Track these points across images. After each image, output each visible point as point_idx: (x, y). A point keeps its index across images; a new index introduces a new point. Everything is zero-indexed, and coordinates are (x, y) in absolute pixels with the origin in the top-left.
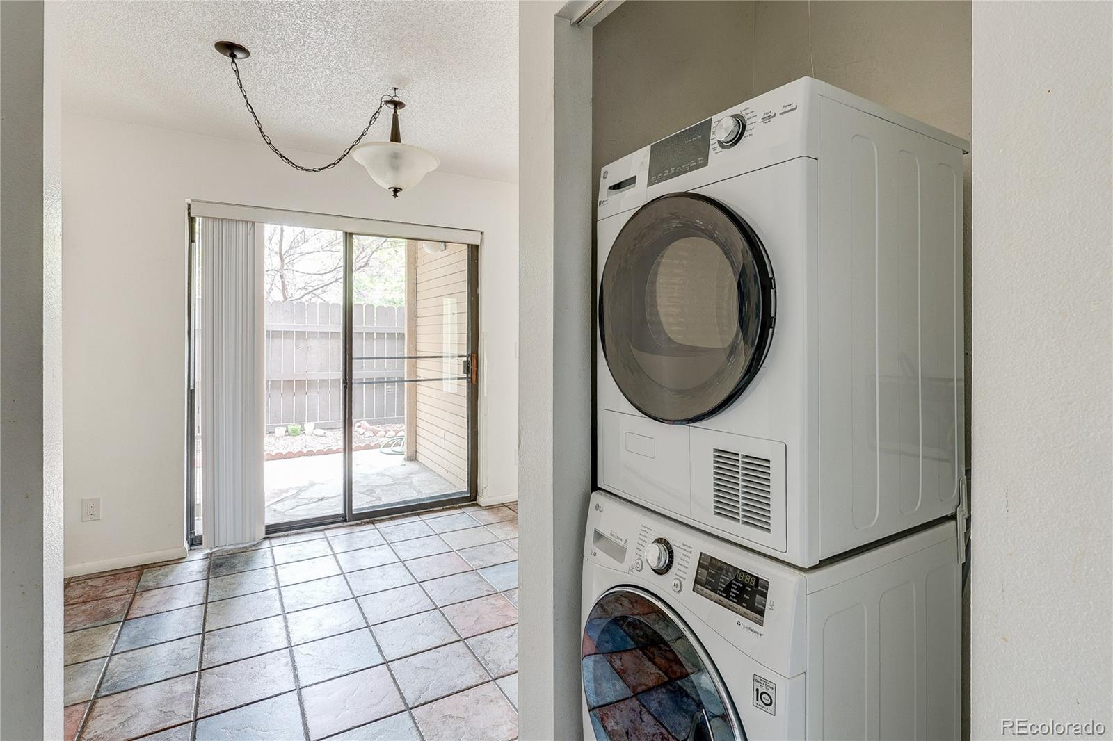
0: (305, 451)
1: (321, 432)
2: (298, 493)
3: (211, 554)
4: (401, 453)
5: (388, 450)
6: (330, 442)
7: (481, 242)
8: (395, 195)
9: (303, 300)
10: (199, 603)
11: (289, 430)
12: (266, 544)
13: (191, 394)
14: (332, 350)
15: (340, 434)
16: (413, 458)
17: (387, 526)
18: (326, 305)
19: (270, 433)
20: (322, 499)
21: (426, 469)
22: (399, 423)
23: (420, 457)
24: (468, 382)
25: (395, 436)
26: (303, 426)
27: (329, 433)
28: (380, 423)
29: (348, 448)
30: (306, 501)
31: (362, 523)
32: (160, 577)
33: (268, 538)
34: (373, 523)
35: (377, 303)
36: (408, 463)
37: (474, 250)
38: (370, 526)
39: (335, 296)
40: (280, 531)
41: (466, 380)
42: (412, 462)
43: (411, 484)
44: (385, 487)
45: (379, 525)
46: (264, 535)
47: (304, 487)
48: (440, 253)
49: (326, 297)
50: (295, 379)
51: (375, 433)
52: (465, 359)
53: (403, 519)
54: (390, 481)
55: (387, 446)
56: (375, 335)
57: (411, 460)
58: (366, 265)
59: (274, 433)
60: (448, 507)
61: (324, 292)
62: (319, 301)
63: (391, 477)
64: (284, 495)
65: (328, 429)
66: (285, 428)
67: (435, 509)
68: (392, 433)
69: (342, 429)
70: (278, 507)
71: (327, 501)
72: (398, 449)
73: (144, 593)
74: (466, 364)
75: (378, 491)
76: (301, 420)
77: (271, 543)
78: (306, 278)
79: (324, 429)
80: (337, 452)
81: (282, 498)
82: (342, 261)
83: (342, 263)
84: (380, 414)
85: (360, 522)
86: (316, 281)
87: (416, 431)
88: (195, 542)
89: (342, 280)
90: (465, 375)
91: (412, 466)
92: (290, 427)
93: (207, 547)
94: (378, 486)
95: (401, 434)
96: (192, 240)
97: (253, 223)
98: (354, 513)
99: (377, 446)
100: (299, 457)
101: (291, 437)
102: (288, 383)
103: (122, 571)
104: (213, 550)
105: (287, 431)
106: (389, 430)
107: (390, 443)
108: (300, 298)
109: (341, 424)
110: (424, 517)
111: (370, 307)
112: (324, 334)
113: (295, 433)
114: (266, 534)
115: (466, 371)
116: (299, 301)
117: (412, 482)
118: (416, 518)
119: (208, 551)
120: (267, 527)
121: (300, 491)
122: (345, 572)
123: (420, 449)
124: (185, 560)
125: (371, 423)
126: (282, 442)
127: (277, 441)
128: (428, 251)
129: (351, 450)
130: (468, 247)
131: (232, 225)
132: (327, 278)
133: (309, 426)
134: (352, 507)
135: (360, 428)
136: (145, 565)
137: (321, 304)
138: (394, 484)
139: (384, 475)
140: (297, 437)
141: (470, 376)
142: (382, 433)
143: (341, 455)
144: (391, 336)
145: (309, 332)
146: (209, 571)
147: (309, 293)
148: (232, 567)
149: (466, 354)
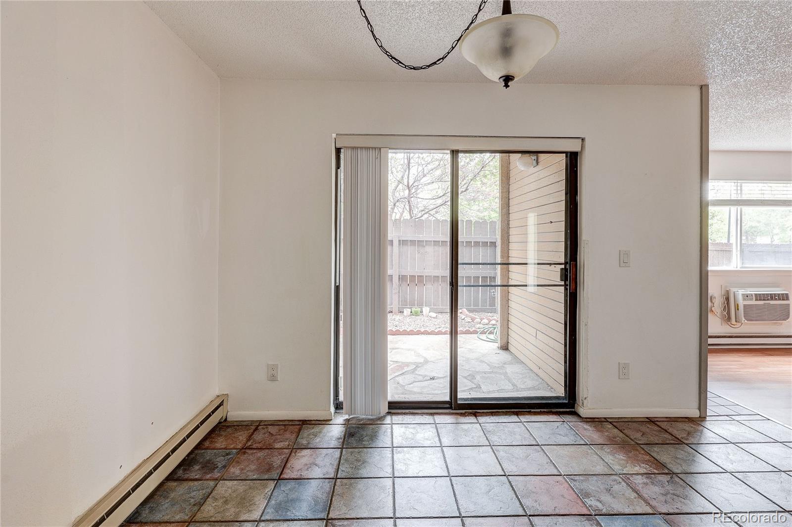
0: (422, 330)
1: (433, 315)
2: (415, 369)
3: (349, 419)
4: (494, 341)
5: (484, 337)
6: (440, 324)
7: (581, 149)
8: (507, 86)
9: (423, 218)
10: (331, 477)
11: (413, 311)
12: (388, 419)
13: (337, 288)
14: (442, 254)
15: (448, 317)
16: (505, 348)
17: (488, 421)
18: (437, 221)
19: (400, 312)
20: (433, 379)
21: (517, 360)
22: (491, 313)
23: (510, 347)
24: (566, 289)
25: (489, 324)
26: (422, 310)
27: (440, 316)
28: (477, 311)
29: (454, 332)
30: (420, 378)
31: (466, 413)
32: (312, 436)
33: (390, 413)
34: (475, 415)
35: (473, 219)
36: (501, 352)
37: (573, 159)
38: (472, 419)
39: (445, 215)
40: (399, 409)
41: (563, 287)
42: (504, 351)
43: (505, 374)
44: (484, 375)
45: (482, 419)
46: (387, 410)
47: (421, 363)
48: (532, 170)
49: (439, 216)
50: (416, 275)
51: (473, 319)
52: (563, 266)
53: (503, 417)
54: (487, 369)
55: (483, 333)
56: (473, 243)
57: (503, 349)
58: (467, 189)
59: (403, 312)
60: (545, 410)
61: (437, 212)
62: (434, 218)
63: (488, 365)
64: (406, 369)
65: (439, 313)
66: (410, 310)
67: (532, 410)
68: (486, 321)
69: (449, 314)
70: (400, 379)
71: (437, 381)
72: (492, 337)
73: (298, 451)
74: (564, 271)
75: (478, 377)
76: (421, 305)
77: (392, 419)
78: (425, 202)
79: (436, 313)
80: (445, 333)
81: (404, 371)
82: (449, 187)
83: (449, 190)
84: (476, 304)
85: (463, 411)
86: (431, 204)
87: (508, 325)
88: (339, 406)
89: (449, 203)
90: (563, 283)
91: (504, 355)
92: (413, 310)
93: (346, 414)
94: (478, 372)
95: (493, 322)
96: (338, 166)
97: (380, 149)
98: (459, 402)
99: (475, 332)
100: (418, 334)
101: (414, 317)
102: (413, 277)
103: (290, 423)
104: (351, 417)
105: (411, 312)
106: (484, 319)
107: (485, 331)
108: (421, 217)
109: (448, 310)
110: (523, 418)
111: (469, 222)
112: (436, 243)
113: (416, 314)
114: (389, 409)
115: (564, 279)
116: (421, 218)
117: (506, 372)
118: (514, 418)
119: (347, 417)
120: (390, 403)
121: (417, 366)
122: (451, 475)
123: (511, 341)
124: (331, 423)
125: (470, 311)
126: (408, 320)
127: (405, 319)
128: (522, 168)
129: (456, 333)
130: (566, 157)
131: (364, 152)
132: (440, 201)
133: (426, 310)
134: (457, 396)
135: (463, 313)
136: (306, 420)
137: (434, 220)
138: (490, 373)
139: (482, 362)
140: (417, 317)
141: (568, 283)
142: (478, 320)
143: (448, 336)
144: (485, 244)
145: (426, 241)
146: (344, 439)
147: (426, 213)
148: (361, 440)
149: (563, 261)
